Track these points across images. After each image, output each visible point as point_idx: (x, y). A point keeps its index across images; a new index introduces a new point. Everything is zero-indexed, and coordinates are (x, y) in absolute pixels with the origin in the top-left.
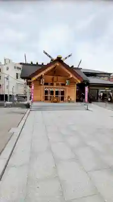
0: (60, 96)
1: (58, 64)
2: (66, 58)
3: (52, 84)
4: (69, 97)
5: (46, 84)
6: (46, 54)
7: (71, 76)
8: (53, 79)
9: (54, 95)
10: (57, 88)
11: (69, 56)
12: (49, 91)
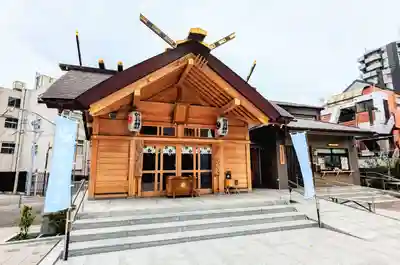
0: (197, 171)
1: (191, 62)
2: (217, 44)
3: (170, 132)
4: (228, 175)
5: (148, 131)
6: (149, 24)
7: (237, 102)
8: (172, 114)
9: (179, 171)
10: (186, 145)
11: (228, 39)
12: (159, 155)
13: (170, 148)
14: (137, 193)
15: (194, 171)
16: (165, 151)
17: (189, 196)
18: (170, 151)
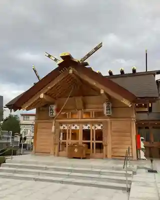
0: (93, 141)
2: (89, 55)
7: (102, 91)
10: (86, 123)
12: (69, 130)
13: (76, 125)
14: (55, 153)
15: (91, 141)
16: (73, 128)
17: (80, 158)
18: (76, 127)
